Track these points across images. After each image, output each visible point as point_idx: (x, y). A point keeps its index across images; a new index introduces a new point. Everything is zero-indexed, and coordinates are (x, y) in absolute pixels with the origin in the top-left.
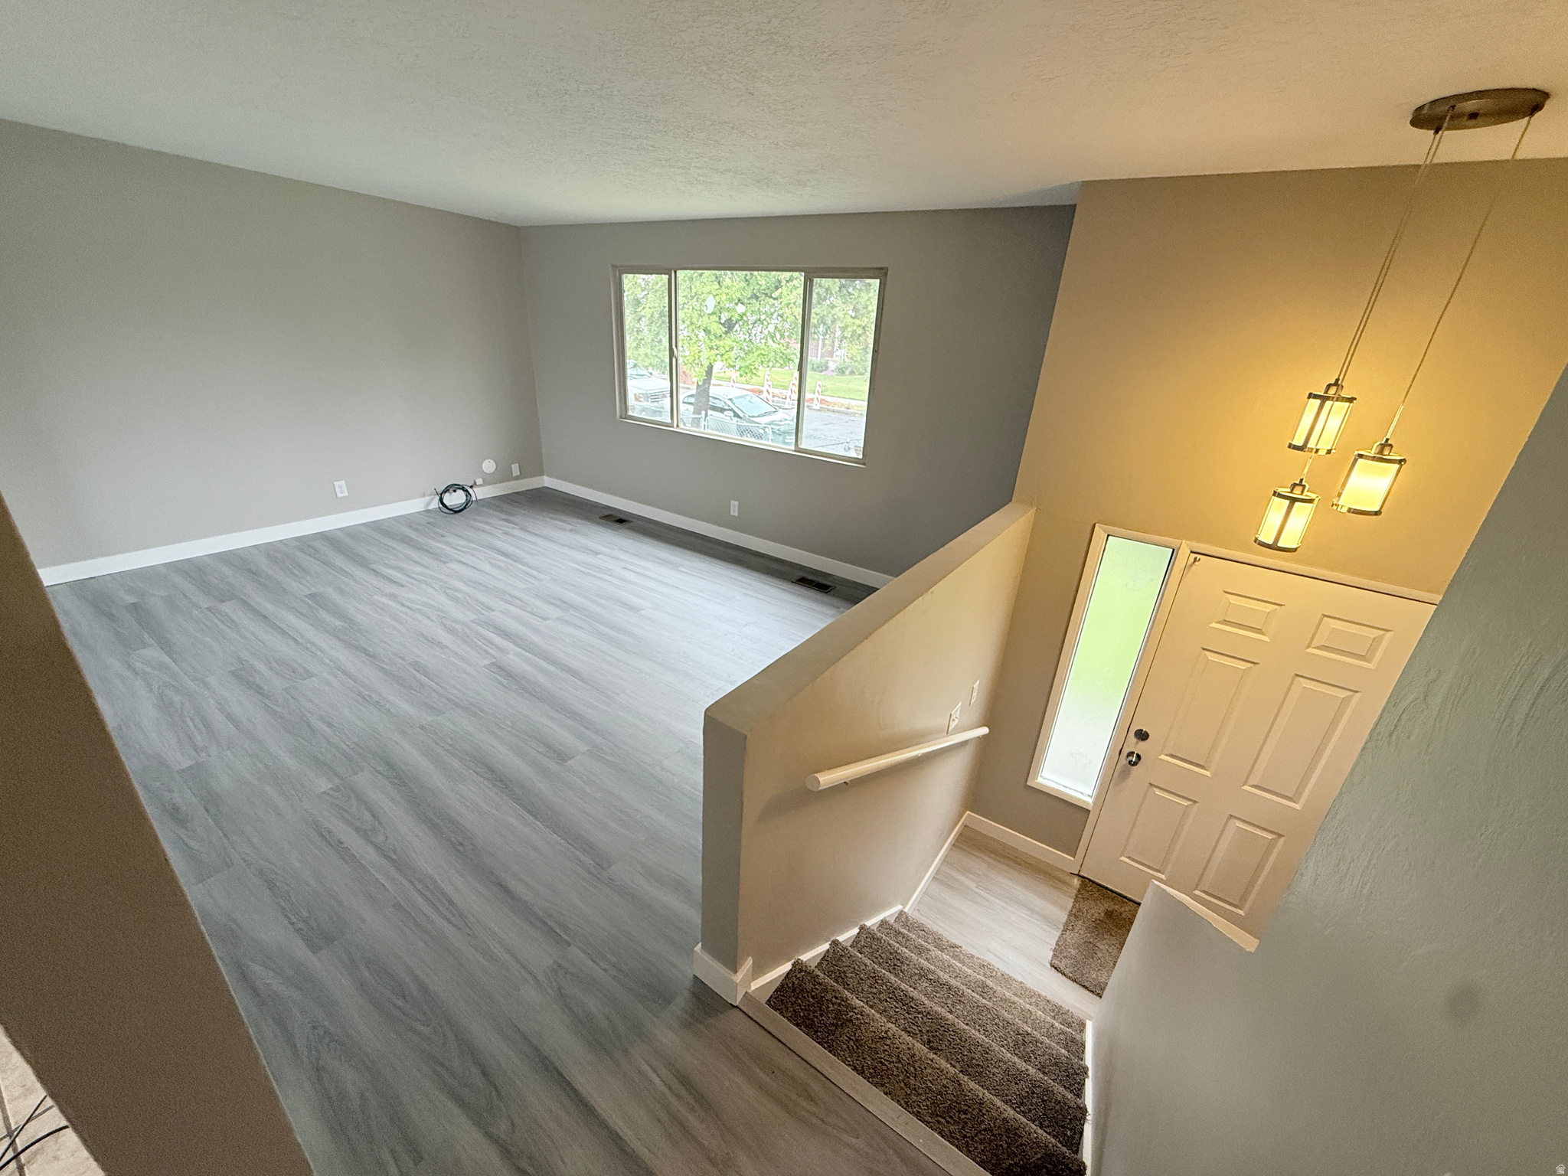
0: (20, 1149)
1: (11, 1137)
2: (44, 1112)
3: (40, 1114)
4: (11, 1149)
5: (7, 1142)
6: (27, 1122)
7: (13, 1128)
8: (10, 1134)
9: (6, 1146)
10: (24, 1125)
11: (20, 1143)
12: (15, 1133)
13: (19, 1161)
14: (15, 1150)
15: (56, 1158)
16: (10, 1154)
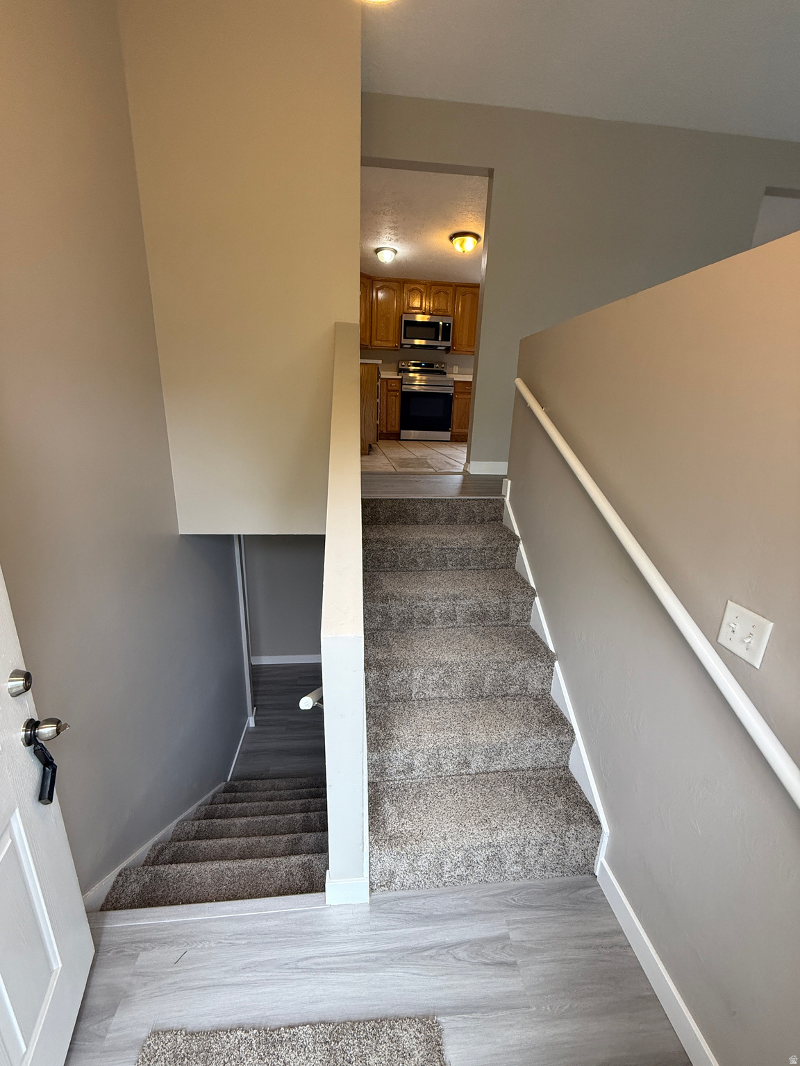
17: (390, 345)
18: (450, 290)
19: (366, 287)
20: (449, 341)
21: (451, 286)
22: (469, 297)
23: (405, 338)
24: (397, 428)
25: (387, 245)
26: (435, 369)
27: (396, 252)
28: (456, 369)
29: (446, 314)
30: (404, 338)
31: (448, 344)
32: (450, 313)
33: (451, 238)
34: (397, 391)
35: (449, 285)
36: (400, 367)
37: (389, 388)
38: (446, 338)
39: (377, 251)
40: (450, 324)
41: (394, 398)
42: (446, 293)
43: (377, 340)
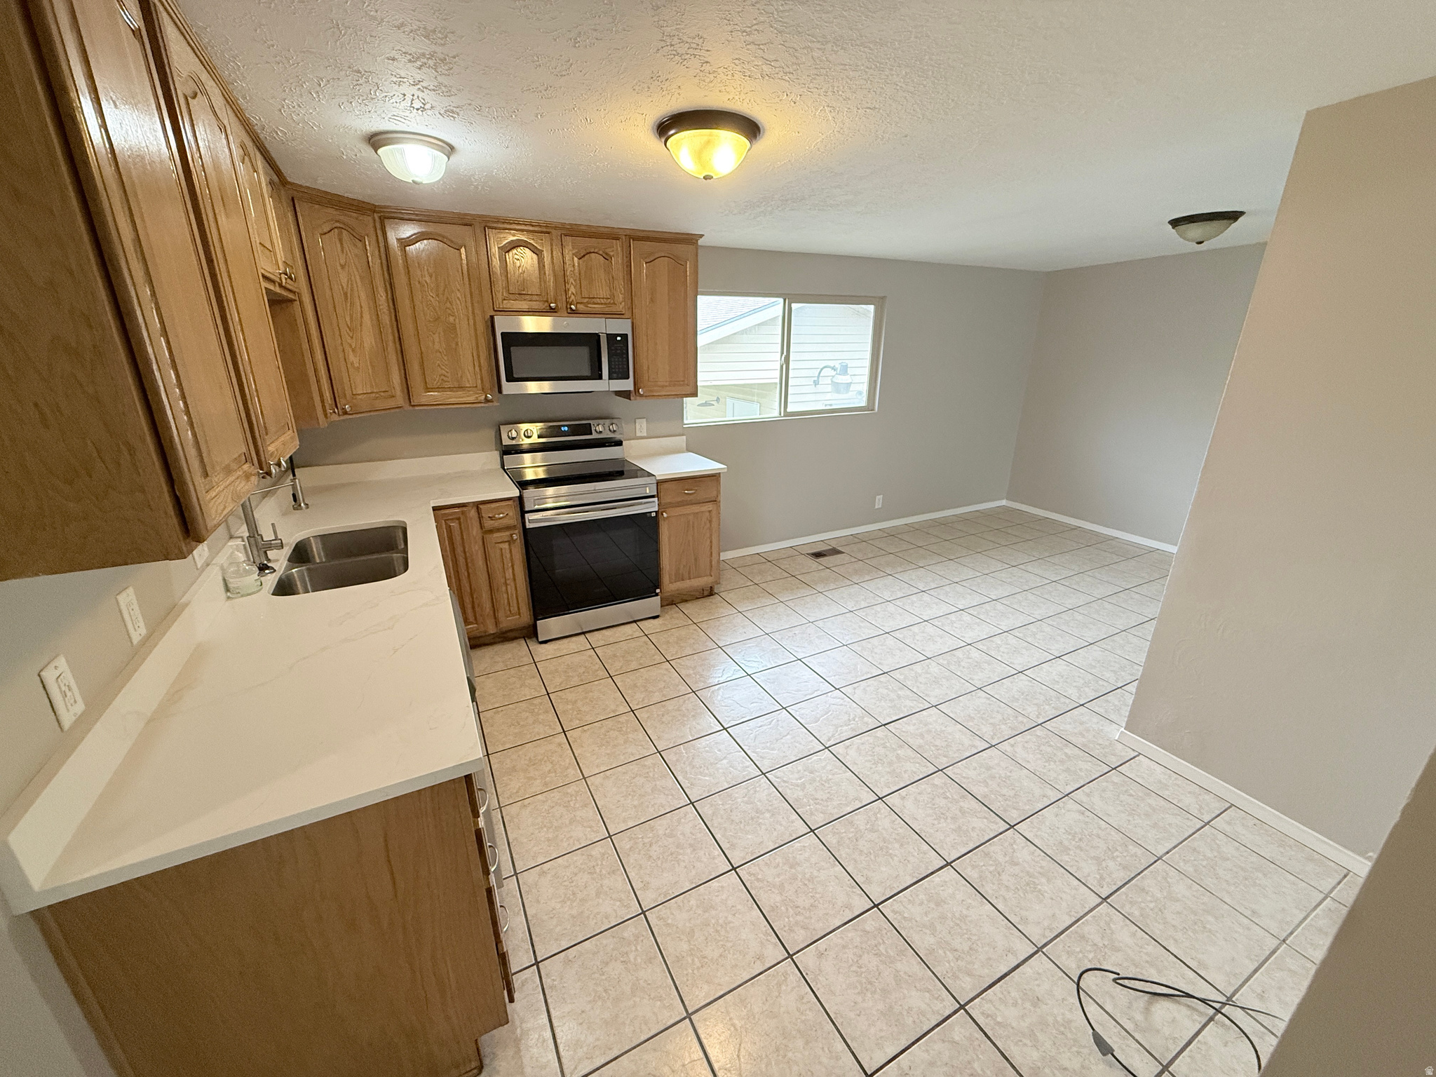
0: (1223, 1011)
1: (1227, 1001)
2: (1252, 1017)
3: (1247, 1013)
4: (1220, 1004)
5: (1223, 999)
6: (1241, 1007)
7: (1234, 999)
8: (1229, 999)
9: (1221, 1000)
10: (1238, 1007)
11: (1226, 1010)
12: (1231, 1003)
13: (1215, 1015)
14: (1221, 1008)
15: (1226, 1044)
16: (1217, 1006)
17: (471, 399)
18: (616, 249)
19: (361, 240)
20: (628, 378)
21: (615, 237)
22: (663, 264)
23: (510, 379)
24: (525, 617)
25: (416, 123)
26: (594, 436)
27: (450, 150)
28: (642, 427)
29: (614, 309)
30: (508, 380)
31: (627, 385)
32: (621, 308)
33: (665, 128)
34: (514, 527)
35: (612, 235)
36: (506, 442)
37: (489, 524)
38: (619, 372)
39: (376, 140)
40: (625, 336)
41: (506, 546)
42: (607, 257)
43: (428, 389)
